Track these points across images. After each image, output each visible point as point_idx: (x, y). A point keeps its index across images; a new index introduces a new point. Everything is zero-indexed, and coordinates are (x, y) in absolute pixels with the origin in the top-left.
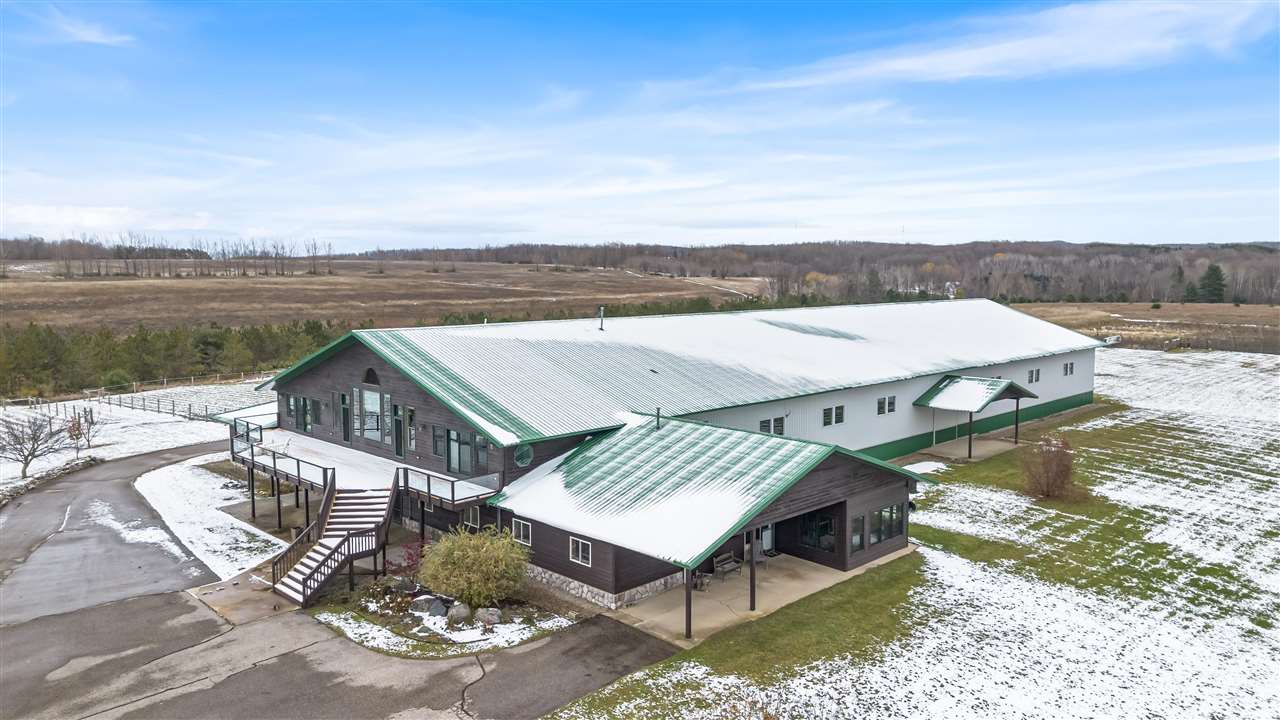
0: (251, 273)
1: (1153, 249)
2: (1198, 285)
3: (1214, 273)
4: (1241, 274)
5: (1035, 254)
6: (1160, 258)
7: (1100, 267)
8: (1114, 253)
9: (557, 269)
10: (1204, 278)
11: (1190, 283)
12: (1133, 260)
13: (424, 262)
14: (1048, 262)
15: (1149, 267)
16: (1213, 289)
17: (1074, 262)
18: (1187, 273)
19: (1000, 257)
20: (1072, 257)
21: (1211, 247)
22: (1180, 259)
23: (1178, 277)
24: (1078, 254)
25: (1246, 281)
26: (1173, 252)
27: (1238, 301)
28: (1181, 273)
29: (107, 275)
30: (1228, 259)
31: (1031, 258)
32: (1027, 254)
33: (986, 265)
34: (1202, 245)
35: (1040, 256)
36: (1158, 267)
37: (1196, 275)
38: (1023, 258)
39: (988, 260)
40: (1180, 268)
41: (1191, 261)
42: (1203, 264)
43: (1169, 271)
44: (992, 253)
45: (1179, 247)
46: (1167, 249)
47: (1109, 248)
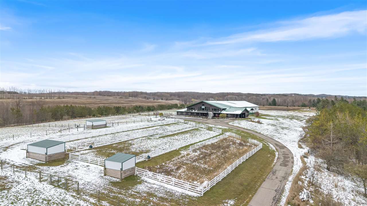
0: (43, 98)
1: (262, 95)
2: (271, 103)
3: (274, 100)
4: (279, 100)
5: (237, 96)
6: (263, 97)
7: (251, 98)
8: (254, 96)
9: (121, 98)
10: (272, 101)
11: (270, 102)
12: (258, 97)
13: (87, 96)
14: (240, 97)
15: (261, 99)
16: (274, 103)
17: (246, 98)
18: (269, 100)
19: (229, 96)
20: (245, 97)
21: (274, 95)
22: (267, 97)
23: (267, 101)
24: (246, 96)
25: (280, 102)
26: (266, 96)
27: (279, 106)
28: (268, 100)
29: (6, 98)
30: (277, 97)
31: (236, 97)
32: (235, 96)
33: (226, 98)
34: (272, 94)
35: (238, 96)
36: (263, 99)
37: (270, 101)
38: (234, 97)
39: (227, 97)
40: (268, 99)
41: (270, 98)
42: (272, 98)
43: (265, 100)
44: (227, 95)
45: (267, 95)
46: (264, 95)
47: (252, 95)
